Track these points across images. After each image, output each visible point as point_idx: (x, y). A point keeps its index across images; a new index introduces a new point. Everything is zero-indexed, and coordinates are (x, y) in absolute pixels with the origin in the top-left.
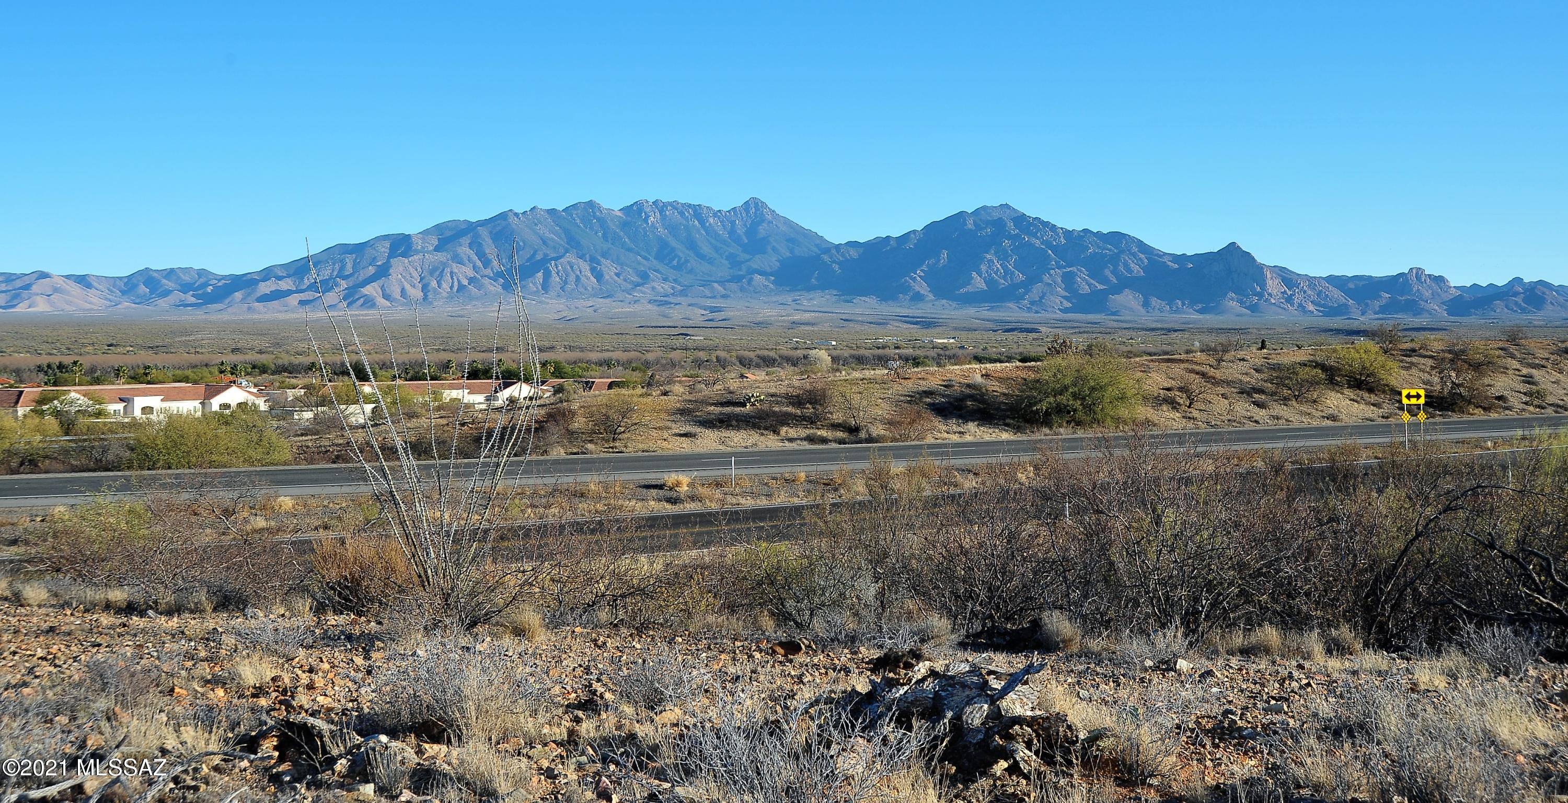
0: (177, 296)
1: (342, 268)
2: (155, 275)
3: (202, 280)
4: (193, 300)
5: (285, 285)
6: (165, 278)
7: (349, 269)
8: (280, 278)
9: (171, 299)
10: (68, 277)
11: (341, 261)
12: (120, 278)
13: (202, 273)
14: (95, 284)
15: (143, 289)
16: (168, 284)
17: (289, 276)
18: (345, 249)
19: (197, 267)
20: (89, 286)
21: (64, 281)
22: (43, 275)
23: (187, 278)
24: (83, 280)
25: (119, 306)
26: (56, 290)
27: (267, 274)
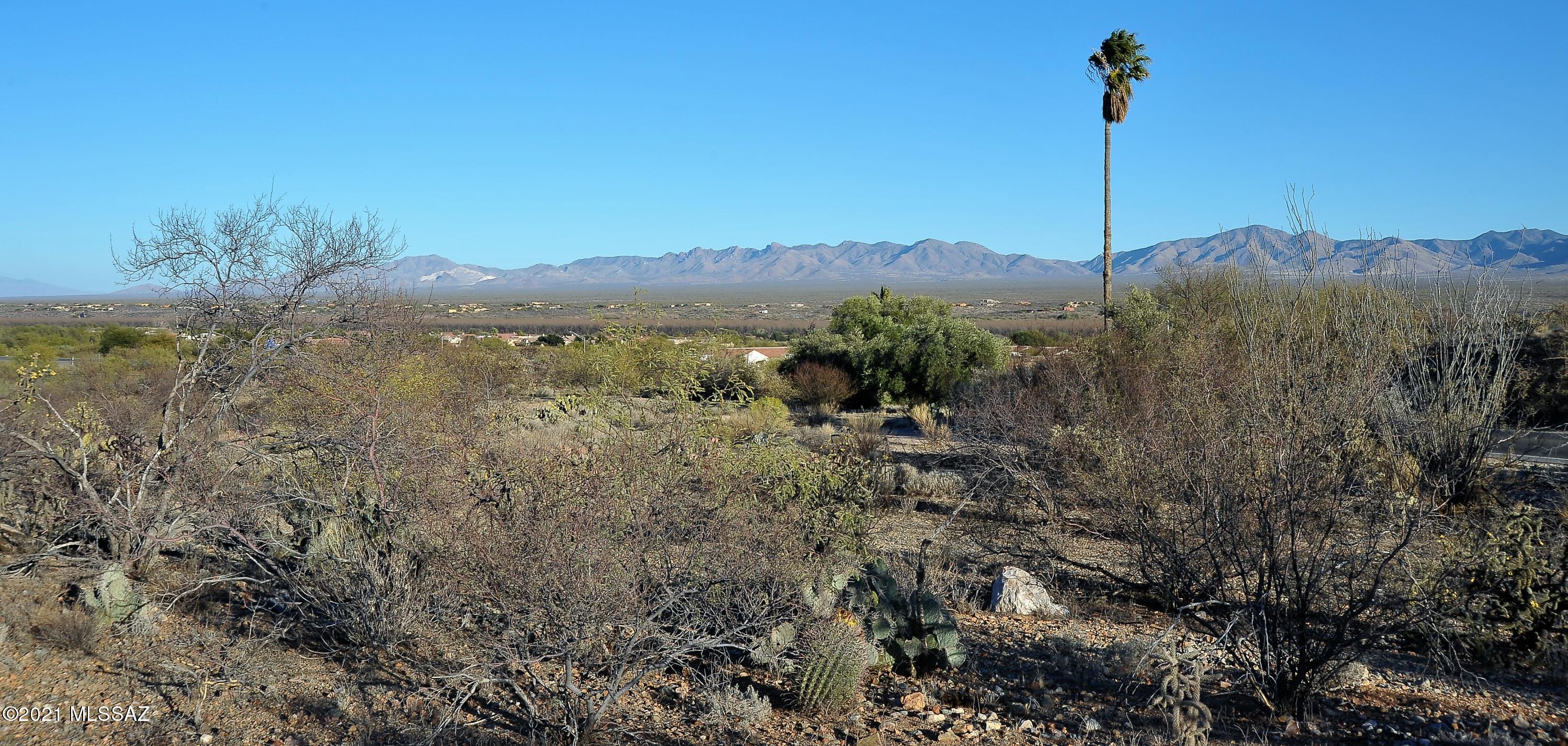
0: (1521, 258)
2: (1500, 237)
3: (1547, 241)
4: (1536, 260)
6: (1509, 240)
9: (1515, 260)
10: (1417, 242)
12: (1466, 242)
13: (1546, 234)
14: (1442, 248)
15: (1488, 252)
16: (1512, 245)
19: (1542, 228)
20: (1436, 250)
21: (1413, 246)
22: (1393, 241)
23: (1532, 240)
24: (1430, 245)
25: (1464, 268)
26: (1407, 255)
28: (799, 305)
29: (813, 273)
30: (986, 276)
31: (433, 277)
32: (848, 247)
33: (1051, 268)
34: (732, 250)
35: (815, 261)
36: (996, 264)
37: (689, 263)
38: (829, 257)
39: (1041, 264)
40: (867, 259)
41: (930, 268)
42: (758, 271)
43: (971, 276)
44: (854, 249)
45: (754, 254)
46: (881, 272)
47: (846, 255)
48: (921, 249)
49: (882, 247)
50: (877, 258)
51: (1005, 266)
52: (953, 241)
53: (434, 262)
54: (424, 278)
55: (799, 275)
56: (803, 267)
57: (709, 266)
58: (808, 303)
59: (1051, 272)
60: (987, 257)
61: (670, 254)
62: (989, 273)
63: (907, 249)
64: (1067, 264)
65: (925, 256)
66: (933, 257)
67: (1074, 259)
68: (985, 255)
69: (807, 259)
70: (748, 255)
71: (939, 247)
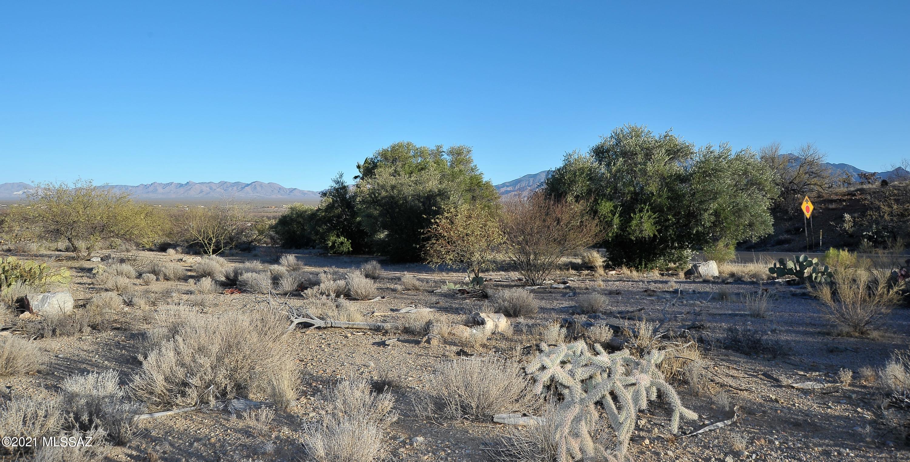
1: (529, 183)
5: (509, 189)
7: (531, 183)
8: (507, 186)
11: (529, 180)
17: (510, 186)
18: (530, 176)
27: (504, 185)
28: (202, 207)
29: (207, 194)
30: (281, 196)
31: (21, 192)
32: (223, 183)
33: (306, 194)
34: (172, 183)
35: (208, 189)
36: (284, 191)
37: (151, 189)
38: (214, 187)
39: (303, 192)
40: (231, 188)
41: (257, 193)
42: (182, 192)
43: (274, 196)
44: (225, 184)
45: (181, 185)
46: (237, 194)
47: (222, 187)
48: (253, 185)
49: (237, 184)
50: (235, 188)
51: (288, 193)
52: (267, 182)
53: (22, 186)
54: (15, 193)
55: (201, 195)
56: (202, 192)
57: (160, 190)
58: (205, 206)
59: (306, 195)
60: (281, 189)
61: (142, 185)
62: (281, 195)
63: (248, 185)
64: (313, 192)
65: (255, 188)
66: (259, 188)
67: (315, 190)
68: (280, 188)
69: (204, 188)
70: (178, 186)
71: (261, 185)
